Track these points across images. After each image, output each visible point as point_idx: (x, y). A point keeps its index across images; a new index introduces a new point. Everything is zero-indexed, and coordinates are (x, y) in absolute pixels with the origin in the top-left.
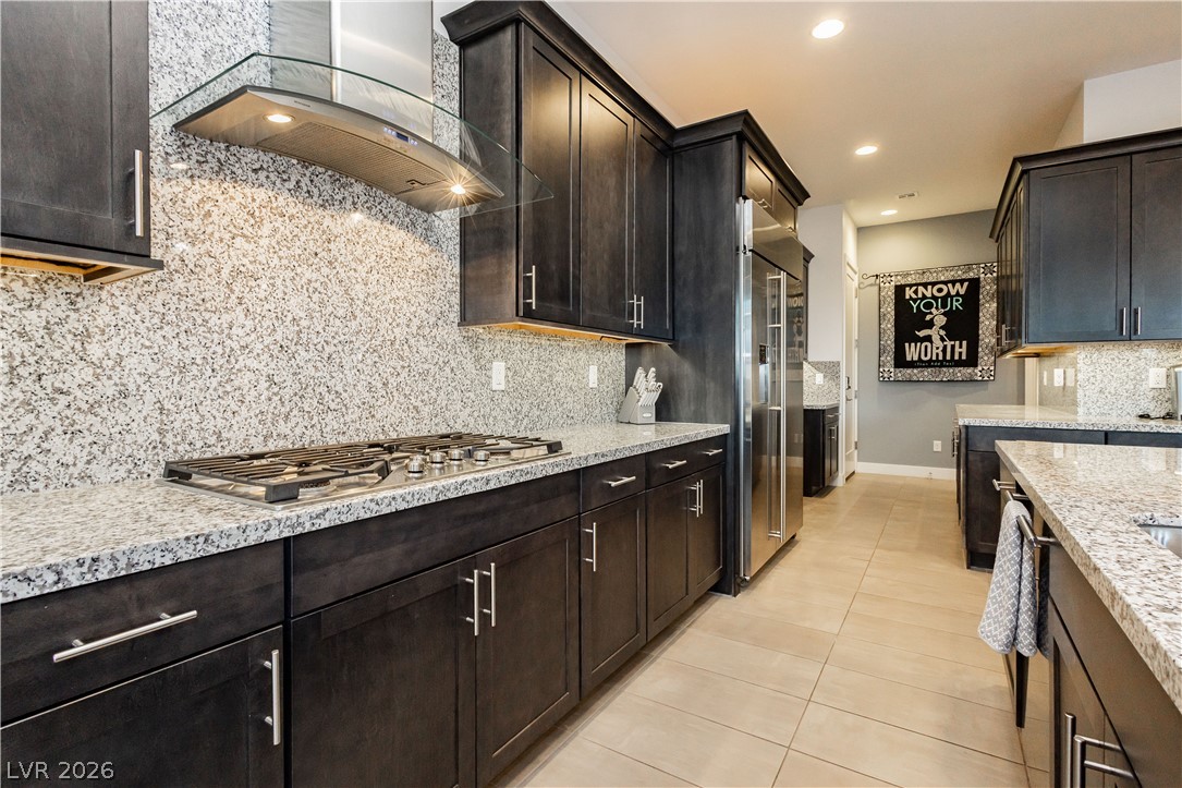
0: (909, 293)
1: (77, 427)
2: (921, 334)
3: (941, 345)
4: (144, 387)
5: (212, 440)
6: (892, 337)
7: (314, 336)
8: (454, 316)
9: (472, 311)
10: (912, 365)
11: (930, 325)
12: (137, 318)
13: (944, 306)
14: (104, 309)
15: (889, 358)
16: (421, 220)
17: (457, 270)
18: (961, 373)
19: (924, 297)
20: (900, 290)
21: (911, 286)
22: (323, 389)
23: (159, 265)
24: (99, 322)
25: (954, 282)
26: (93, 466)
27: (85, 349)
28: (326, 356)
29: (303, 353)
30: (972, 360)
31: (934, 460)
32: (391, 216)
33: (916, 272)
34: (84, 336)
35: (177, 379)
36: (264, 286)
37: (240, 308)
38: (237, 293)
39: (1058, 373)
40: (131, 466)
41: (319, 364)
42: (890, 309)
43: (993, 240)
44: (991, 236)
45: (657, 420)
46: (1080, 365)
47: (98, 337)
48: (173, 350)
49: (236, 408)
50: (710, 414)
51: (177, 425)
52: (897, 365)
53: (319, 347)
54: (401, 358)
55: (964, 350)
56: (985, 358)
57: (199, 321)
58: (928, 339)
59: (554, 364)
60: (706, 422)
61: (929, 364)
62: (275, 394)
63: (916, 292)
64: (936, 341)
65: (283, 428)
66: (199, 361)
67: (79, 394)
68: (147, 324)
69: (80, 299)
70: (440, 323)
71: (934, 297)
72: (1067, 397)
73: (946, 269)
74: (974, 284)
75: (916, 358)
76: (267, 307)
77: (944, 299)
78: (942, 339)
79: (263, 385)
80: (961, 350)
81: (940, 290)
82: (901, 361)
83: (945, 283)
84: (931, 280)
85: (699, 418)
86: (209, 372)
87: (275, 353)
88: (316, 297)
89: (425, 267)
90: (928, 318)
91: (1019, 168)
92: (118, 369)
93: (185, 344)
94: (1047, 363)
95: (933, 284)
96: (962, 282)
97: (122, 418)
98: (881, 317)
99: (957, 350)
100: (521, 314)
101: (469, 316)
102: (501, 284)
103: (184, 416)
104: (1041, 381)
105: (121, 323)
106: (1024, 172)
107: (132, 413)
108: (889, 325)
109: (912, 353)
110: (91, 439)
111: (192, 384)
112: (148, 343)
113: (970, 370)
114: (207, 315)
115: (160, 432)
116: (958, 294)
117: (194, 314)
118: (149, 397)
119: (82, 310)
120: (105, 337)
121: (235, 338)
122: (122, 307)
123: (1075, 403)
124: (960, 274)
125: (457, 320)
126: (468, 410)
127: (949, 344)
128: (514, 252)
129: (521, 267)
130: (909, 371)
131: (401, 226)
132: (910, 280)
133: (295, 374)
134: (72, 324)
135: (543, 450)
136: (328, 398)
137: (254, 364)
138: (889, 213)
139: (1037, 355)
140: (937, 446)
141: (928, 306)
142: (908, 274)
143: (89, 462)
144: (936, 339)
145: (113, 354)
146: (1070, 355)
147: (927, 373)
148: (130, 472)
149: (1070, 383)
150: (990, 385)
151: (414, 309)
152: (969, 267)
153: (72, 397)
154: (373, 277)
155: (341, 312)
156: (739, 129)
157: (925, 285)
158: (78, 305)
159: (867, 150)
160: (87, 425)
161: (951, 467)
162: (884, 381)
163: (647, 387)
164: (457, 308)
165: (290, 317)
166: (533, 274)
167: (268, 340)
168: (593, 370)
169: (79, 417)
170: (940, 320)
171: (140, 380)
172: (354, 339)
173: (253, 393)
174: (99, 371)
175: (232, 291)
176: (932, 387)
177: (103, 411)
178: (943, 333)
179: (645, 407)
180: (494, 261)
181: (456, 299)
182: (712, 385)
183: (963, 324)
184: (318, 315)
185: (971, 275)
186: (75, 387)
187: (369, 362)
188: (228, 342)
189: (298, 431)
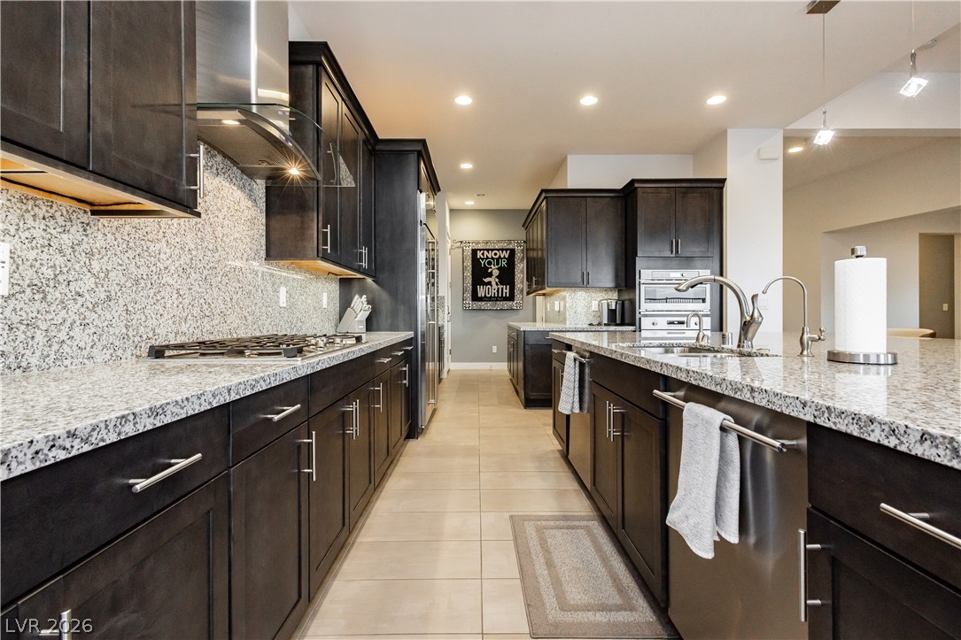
0: (479, 254)
1: (87, 321)
2: (486, 280)
3: (496, 287)
4: (119, 294)
5: (151, 335)
6: (470, 281)
7: (198, 262)
8: (263, 253)
9: (275, 250)
10: (481, 299)
11: (490, 275)
12: (116, 243)
13: (498, 264)
14: (100, 236)
15: (468, 295)
16: (247, 184)
17: (264, 221)
18: (506, 305)
19: (487, 258)
20: (474, 252)
21: (480, 250)
22: (202, 301)
23: (199, 215)
24: (98, 245)
25: (502, 250)
26: (94, 350)
27: (91, 265)
28: (204, 277)
29: (194, 275)
30: (511, 298)
31: (494, 358)
32: (234, 180)
33: (483, 242)
34: (90, 254)
35: (134, 289)
36: (175, 225)
37: (164, 240)
38: (163, 230)
39: (557, 303)
40: (112, 351)
41: (201, 283)
42: (469, 263)
43: (524, 229)
44: (523, 226)
45: (367, 330)
46: (567, 299)
47: (97, 256)
48: (132, 268)
49: (162, 312)
50: (401, 325)
51: (134, 322)
52: (473, 300)
53: (201, 270)
54: (239, 281)
55: (508, 291)
56: (518, 296)
57: (145, 248)
58: (490, 283)
59: (307, 290)
60: (398, 331)
61: (490, 299)
62: (181, 303)
63: (483, 254)
64: (493, 286)
65: (184, 328)
66: (145, 277)
67: (88, 296)
68: (121, 248)
69: (88, 228)
70: (256, 257)
71: (492, 258)
72: (561, 316)
73: (498, 241)
74: (512, 252)
75: (483, 295)
76: (177, 240)
77: (498, 259)
78: (497, 284)
79: (175, 296)
80: (507, 291)
81: (495, 254)
82: (475, 298)
83: (498, 250)
84: (491, 247)
85: (393, 328)
86: (149, 286)
87: (180, 273)
88: (199, 233)
89: (249, 217)
90: (490, 270)
91: (543, 195)
92: (106, 280)
93: (139, 263)
94: (548, 299)
95: (492, 250)
96: (507, 250)
97: (109, 316)
98: (464, 269)
99: (504, 291)
100: (321, 255)
101: (272, 253)
102: (303, 235)
103: (138, 316)
104: (546, 309)
105: (108, 247)
106: (546, 197)
107: (113, 312)
108: (469, 274)
109: (481, 291)
110: (93, 330)
111: (142, 294)
112: (121, 262)
113: (511, 303)
114: (149, 243)
115: (127, 327)
116: (504, 258)
117: (143, 242)
118: (121, 302)
119: (90, 236)
120: (101, 256)
121: (162, 261)
122: (109, 235)
123: (565, 319)
124: (505, 246)
125: (264, 256)
126: (269, 320)
127: (500, 287)
128: (315, 215)
129: (320, 224)
130: (480, 303)
131: (239, 187)
132: (480, 246)
133: (190, 289)
134: (85, 246)
135: (353, 341)
136: (205, 307)
137: (171, 282)
138: (470, 203)
139: (544, 295)
140: (495, 349)
141: (490, 263)
142: (479, 243)
143: (92, 347)
144: (493, 283)
145: (104, 270)
146: (564, 293)
147: (489, 305)
148: (111, 355)
149: (562, 309)
150: (521, 312)
151: (244, 246)
152: (509, 242)
153: (84, 299)
154: (226, 222)
155: (211, 247)
156: (419, 149)
157: (488, 250)
158: (88, 232)
159: (466, 166)
160: (91, 320)
161: (503, 361)
162: (466, 310)
163: (361, 307)
164: (264, 247)
165: (187, 249)
166: (329, 230)
167: (177, 264)
168: (325, 295)
169: (88, 313)
170: (496, 272)
171: (117, 288)
172: (217, 266)
173: (170, 302)
174: (97, 280)
175: (160, 227)
176: (492, 313)
177: (98, 310)
178: (497, 280)
179: (360, 322)
180: (298, 218)
181: (263, 241)
182: (402, 307)
183: (507, 276)
184: (200, 247)
185: (511, 247)
186: (86, 291)
187: (224, 283)
188: (159, 264)
189: (191, 330)
